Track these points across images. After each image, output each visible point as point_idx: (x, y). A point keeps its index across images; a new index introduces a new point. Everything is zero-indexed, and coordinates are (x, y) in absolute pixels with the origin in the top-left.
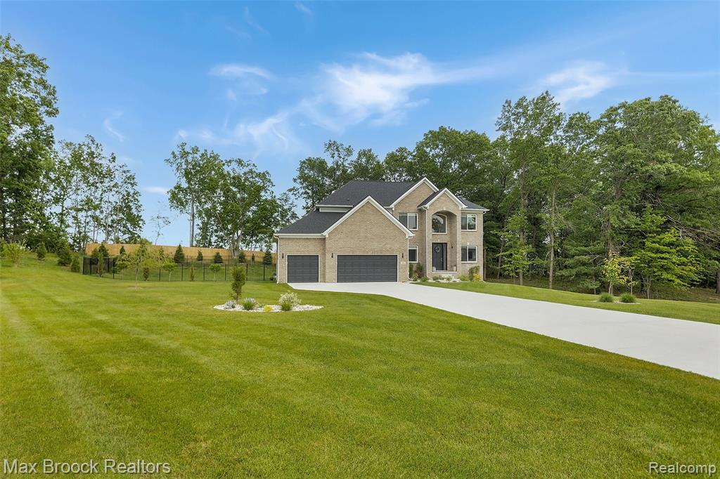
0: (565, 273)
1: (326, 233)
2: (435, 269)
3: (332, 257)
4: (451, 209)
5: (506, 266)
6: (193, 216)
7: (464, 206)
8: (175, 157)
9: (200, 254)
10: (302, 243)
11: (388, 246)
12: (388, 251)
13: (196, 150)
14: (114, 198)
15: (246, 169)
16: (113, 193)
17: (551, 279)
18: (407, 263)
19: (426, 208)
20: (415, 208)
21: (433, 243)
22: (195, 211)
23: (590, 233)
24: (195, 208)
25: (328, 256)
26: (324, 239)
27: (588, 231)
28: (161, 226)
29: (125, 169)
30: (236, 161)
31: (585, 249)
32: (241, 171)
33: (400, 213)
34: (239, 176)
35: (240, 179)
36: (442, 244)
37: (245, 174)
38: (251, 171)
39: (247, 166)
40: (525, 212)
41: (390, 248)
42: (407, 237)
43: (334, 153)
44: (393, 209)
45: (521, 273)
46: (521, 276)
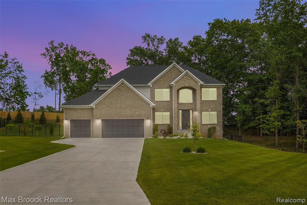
2: (180, 128)
3: (98, 121)
6: (60, 92)
8: (48, 51)
9: (58, 117)
10: (80, 111)
11: (137, 113)
12: (137, 116)
13: (61, 45)
15: (90, 58)
19: (173, 85)
20: (167, 85)
22: (61, 87)
24: (61, 85)
25: (95, 120)
26: (92, 109)
28: (37, 99)
29: (16, 61)
32: (86, 59)
33: (156, 89)
34: (86, 62)
35: (83, 65)
36: (189, 110)
37: (90, 61)
38: (93, 59)
39: (89, 55)
40: (278, 84)
41: (139, 114)
42: (151, 107)
43: (149, 43)
44: (151, 86)
45: (276, 131)
46: (277, 135)
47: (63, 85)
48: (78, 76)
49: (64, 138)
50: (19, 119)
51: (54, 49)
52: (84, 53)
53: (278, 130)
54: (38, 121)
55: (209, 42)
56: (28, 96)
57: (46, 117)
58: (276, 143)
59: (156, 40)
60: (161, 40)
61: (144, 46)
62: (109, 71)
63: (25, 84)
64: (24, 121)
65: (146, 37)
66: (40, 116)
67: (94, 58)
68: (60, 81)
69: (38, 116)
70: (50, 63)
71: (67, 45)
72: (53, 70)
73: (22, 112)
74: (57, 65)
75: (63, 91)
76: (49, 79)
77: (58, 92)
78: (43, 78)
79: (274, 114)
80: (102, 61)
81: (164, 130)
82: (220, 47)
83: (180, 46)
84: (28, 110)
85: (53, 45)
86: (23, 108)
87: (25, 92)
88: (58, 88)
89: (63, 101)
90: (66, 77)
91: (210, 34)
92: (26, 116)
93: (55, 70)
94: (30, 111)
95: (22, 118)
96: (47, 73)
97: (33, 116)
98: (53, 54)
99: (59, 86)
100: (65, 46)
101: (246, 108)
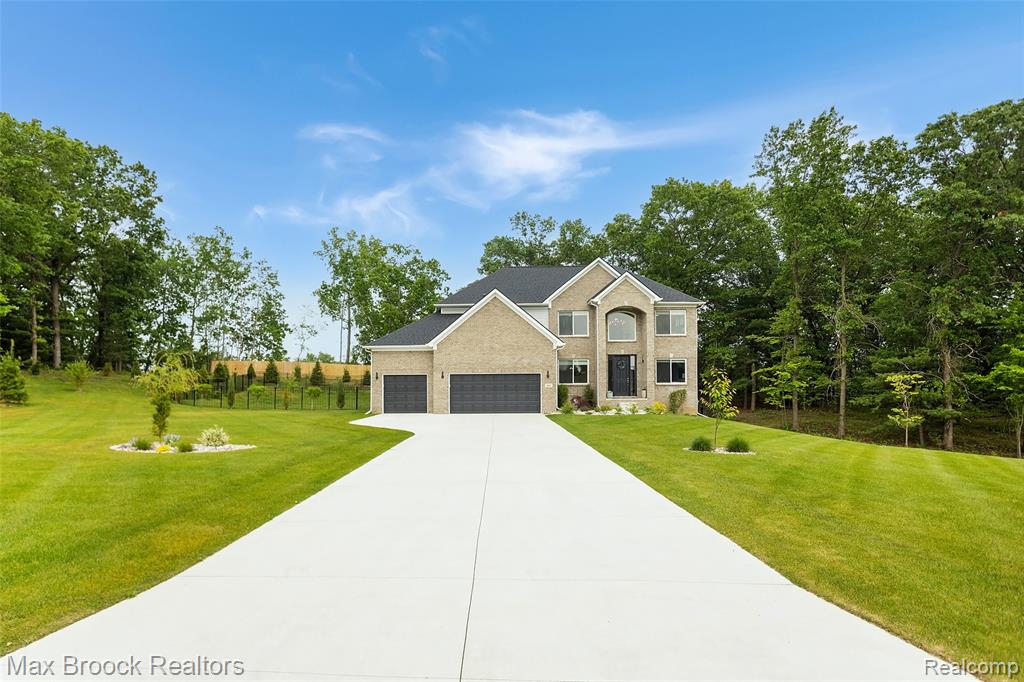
0: (864, 400)
1: (433, 344)
2: (611, 394)
3: (443, 377)
4: (637, 303)
5: (767, 389)
6: (349, 323)
7: (658, 299)
8: (326, 246)
9: (346, 373)
10: (404, 357)
11: (525, 361)
12: (525, 368)
13: (352, 236)
14: (254, 303)
15: (409, 258)
16: (250, 295)
17: (842, 411)
18: (554, 385)
19: (596, 303)
20: (583, 303)
21: (610, 357)
22: (352, 315)
23: (908, 334)
24: (352, 311)
25: (437, 376)
26: (432, 352)
27: (902, 332)
28: (305, 337)
29: (265, 265)
30: (393, 247)
31: (900, 361)
32: (401, 261)
33: (560, 312)
34: (402, 267)
35: (397, 272)
36: (629, 356)
37: (408, 264)
38: (416, 260)
39: (408, 253)
40: (798, 304)
41: (529, 364)
42: (555, 347)
43: (526, 229)
44: (550, 307)
45: (795, 400)
46: (795, 406)
47: (355, 312)
48: (385, 293)
49: (371, 414)
50: (272, 376)
51: (337, 243)
52: (398, 249)
53: (799, 396)
54: (308, 381)
55: (647, 226)
56: (287, 333)
57: (323, 371)
58: (795, 424)
59: (538, 224)
60: (548, 225)
61: (515, 235)
62: (445, 284)
63: (282, 309)
64: (281, 380)
65: (520, 218)
66: (311, 370)
67: (418, 258)
68: (349, 302)
69: (307, 370)
70: (332, 269)
71: (363, 236)
72: (337, 282)
73: (276, 363)
74: (345, 272)
75: (354, 323)
76: (329, 299)
77: (345, 324)
78: (318, 298)
79: (791, 365)
80: (433, 265)
81: (578, 398)
82: (669, 234)
83: (585, 235)
84: (287, 360)
85: (336, 236)
86: (278, 355)
87: (282, 325)
88: (346, 318)
89: (355, 342)
90: (362, 296)
91: (651, 211)
92: (284, 369)
93: (340, 282)
94: (291, 360)
95: (276, 374)
96: (325, 287)
97: (298, 371)
98: (337, 252)
99: (347, 312)
100: (360, 238)
101: (724, 354)
